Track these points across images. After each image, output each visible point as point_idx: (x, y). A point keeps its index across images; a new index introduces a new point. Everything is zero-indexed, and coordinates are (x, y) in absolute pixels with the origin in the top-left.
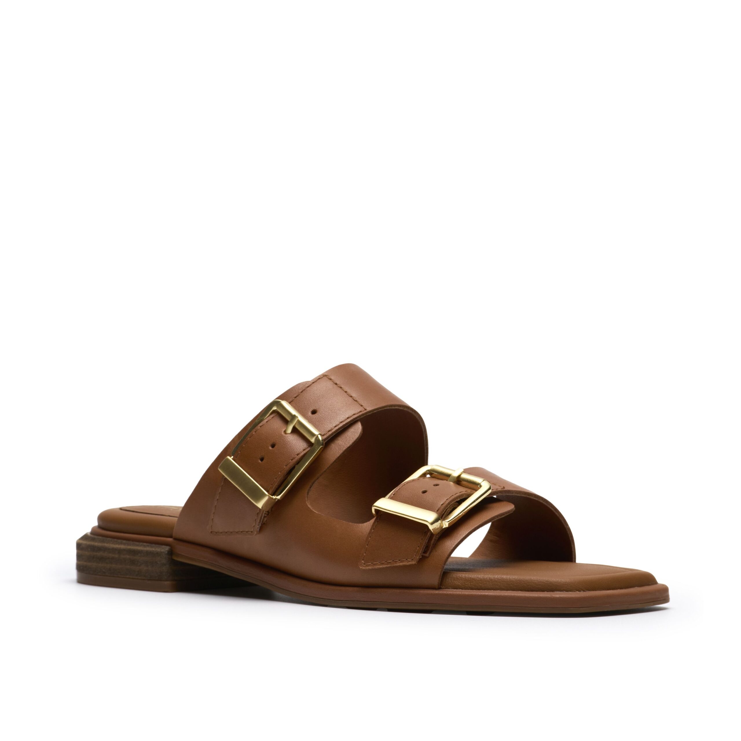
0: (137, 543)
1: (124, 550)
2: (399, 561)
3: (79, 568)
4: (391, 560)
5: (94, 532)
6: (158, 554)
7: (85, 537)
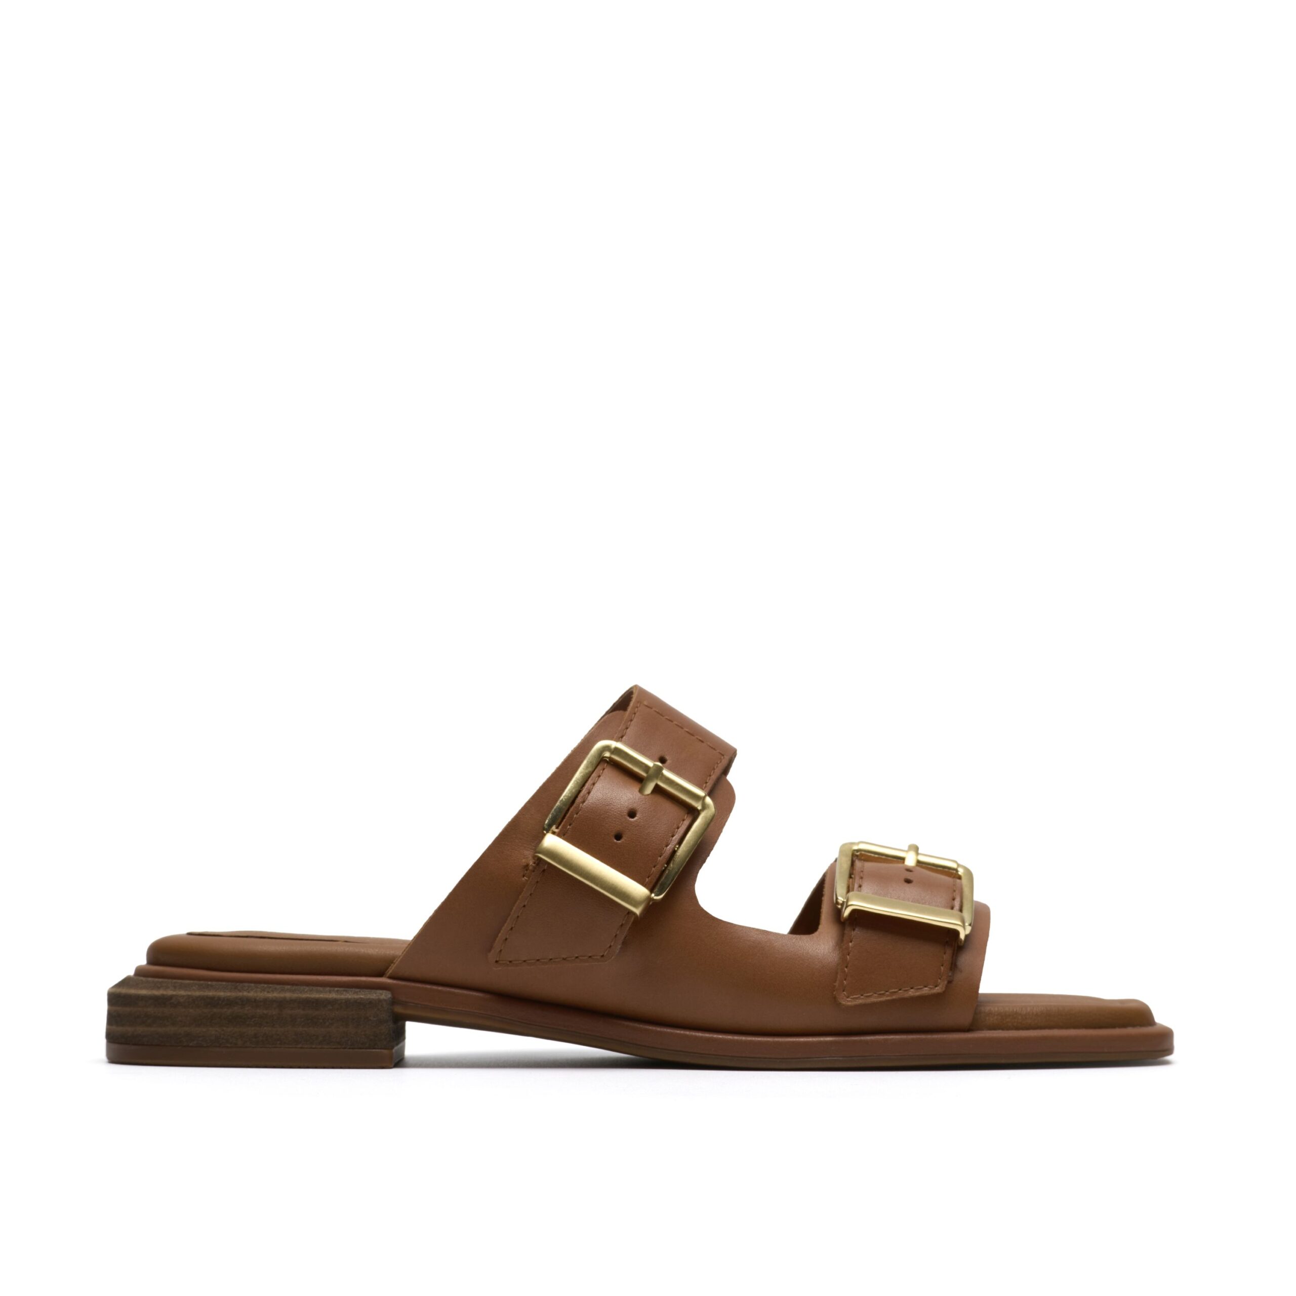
0: (321, 989)
1: (292, 1001)
2: (912, 990)
3: (112, 1037)
4: (896, 989)
5: (140, 972)
6: (371, 1004)
7: (125, 982)
